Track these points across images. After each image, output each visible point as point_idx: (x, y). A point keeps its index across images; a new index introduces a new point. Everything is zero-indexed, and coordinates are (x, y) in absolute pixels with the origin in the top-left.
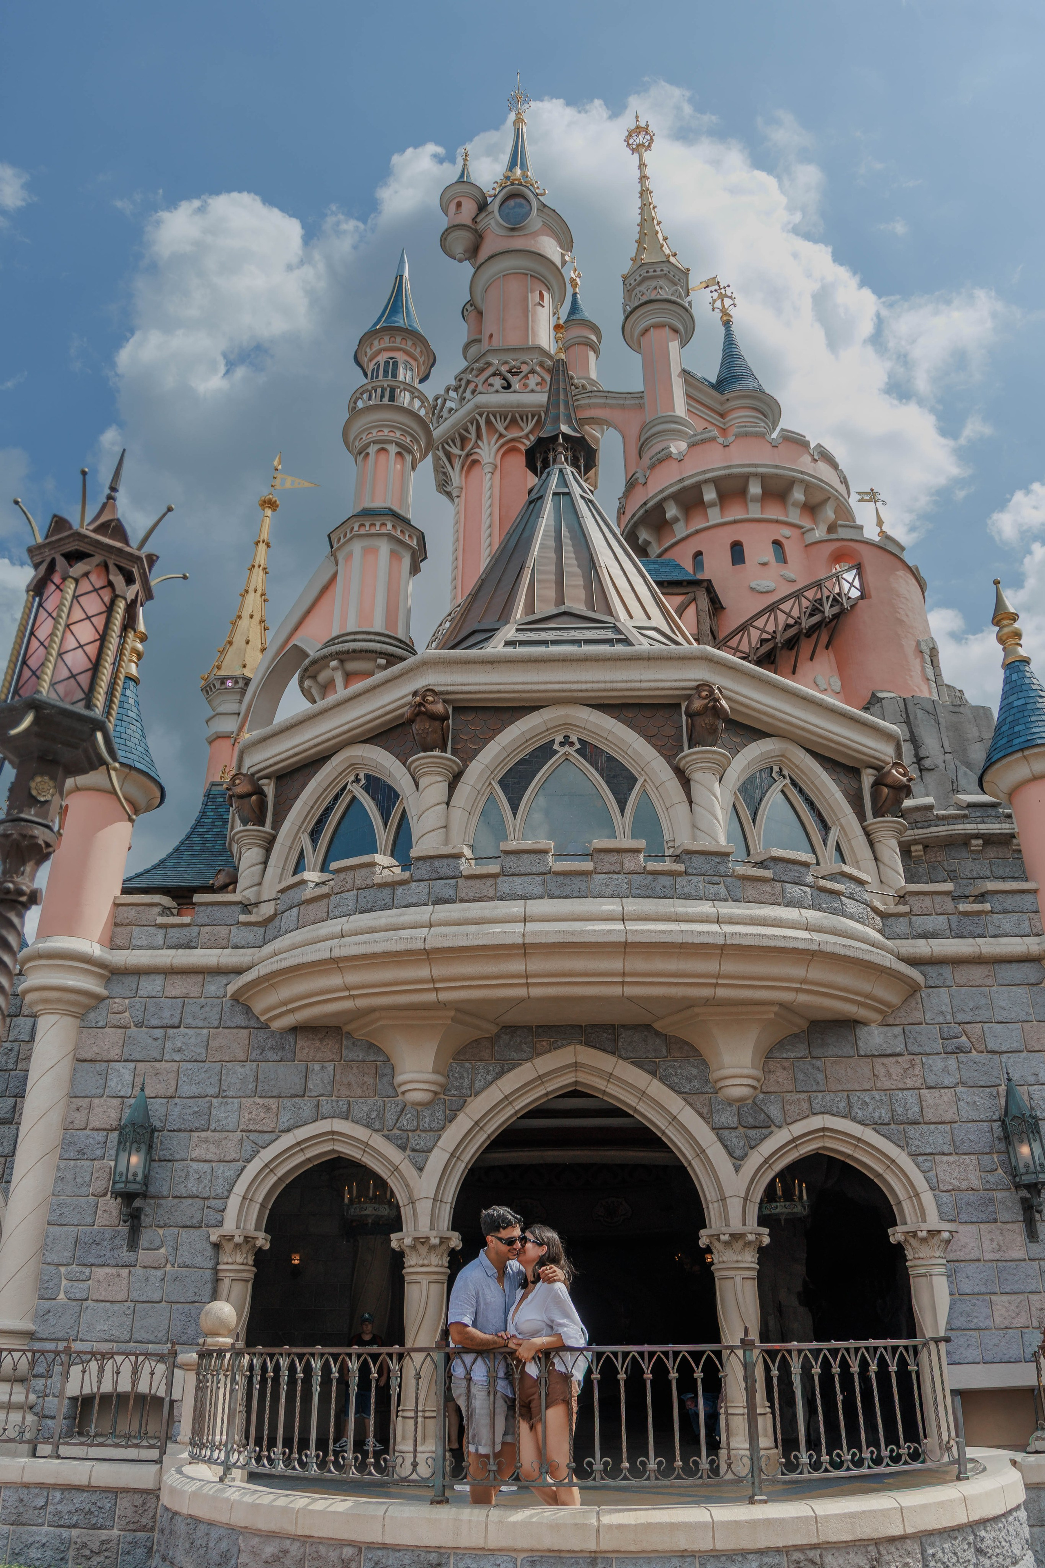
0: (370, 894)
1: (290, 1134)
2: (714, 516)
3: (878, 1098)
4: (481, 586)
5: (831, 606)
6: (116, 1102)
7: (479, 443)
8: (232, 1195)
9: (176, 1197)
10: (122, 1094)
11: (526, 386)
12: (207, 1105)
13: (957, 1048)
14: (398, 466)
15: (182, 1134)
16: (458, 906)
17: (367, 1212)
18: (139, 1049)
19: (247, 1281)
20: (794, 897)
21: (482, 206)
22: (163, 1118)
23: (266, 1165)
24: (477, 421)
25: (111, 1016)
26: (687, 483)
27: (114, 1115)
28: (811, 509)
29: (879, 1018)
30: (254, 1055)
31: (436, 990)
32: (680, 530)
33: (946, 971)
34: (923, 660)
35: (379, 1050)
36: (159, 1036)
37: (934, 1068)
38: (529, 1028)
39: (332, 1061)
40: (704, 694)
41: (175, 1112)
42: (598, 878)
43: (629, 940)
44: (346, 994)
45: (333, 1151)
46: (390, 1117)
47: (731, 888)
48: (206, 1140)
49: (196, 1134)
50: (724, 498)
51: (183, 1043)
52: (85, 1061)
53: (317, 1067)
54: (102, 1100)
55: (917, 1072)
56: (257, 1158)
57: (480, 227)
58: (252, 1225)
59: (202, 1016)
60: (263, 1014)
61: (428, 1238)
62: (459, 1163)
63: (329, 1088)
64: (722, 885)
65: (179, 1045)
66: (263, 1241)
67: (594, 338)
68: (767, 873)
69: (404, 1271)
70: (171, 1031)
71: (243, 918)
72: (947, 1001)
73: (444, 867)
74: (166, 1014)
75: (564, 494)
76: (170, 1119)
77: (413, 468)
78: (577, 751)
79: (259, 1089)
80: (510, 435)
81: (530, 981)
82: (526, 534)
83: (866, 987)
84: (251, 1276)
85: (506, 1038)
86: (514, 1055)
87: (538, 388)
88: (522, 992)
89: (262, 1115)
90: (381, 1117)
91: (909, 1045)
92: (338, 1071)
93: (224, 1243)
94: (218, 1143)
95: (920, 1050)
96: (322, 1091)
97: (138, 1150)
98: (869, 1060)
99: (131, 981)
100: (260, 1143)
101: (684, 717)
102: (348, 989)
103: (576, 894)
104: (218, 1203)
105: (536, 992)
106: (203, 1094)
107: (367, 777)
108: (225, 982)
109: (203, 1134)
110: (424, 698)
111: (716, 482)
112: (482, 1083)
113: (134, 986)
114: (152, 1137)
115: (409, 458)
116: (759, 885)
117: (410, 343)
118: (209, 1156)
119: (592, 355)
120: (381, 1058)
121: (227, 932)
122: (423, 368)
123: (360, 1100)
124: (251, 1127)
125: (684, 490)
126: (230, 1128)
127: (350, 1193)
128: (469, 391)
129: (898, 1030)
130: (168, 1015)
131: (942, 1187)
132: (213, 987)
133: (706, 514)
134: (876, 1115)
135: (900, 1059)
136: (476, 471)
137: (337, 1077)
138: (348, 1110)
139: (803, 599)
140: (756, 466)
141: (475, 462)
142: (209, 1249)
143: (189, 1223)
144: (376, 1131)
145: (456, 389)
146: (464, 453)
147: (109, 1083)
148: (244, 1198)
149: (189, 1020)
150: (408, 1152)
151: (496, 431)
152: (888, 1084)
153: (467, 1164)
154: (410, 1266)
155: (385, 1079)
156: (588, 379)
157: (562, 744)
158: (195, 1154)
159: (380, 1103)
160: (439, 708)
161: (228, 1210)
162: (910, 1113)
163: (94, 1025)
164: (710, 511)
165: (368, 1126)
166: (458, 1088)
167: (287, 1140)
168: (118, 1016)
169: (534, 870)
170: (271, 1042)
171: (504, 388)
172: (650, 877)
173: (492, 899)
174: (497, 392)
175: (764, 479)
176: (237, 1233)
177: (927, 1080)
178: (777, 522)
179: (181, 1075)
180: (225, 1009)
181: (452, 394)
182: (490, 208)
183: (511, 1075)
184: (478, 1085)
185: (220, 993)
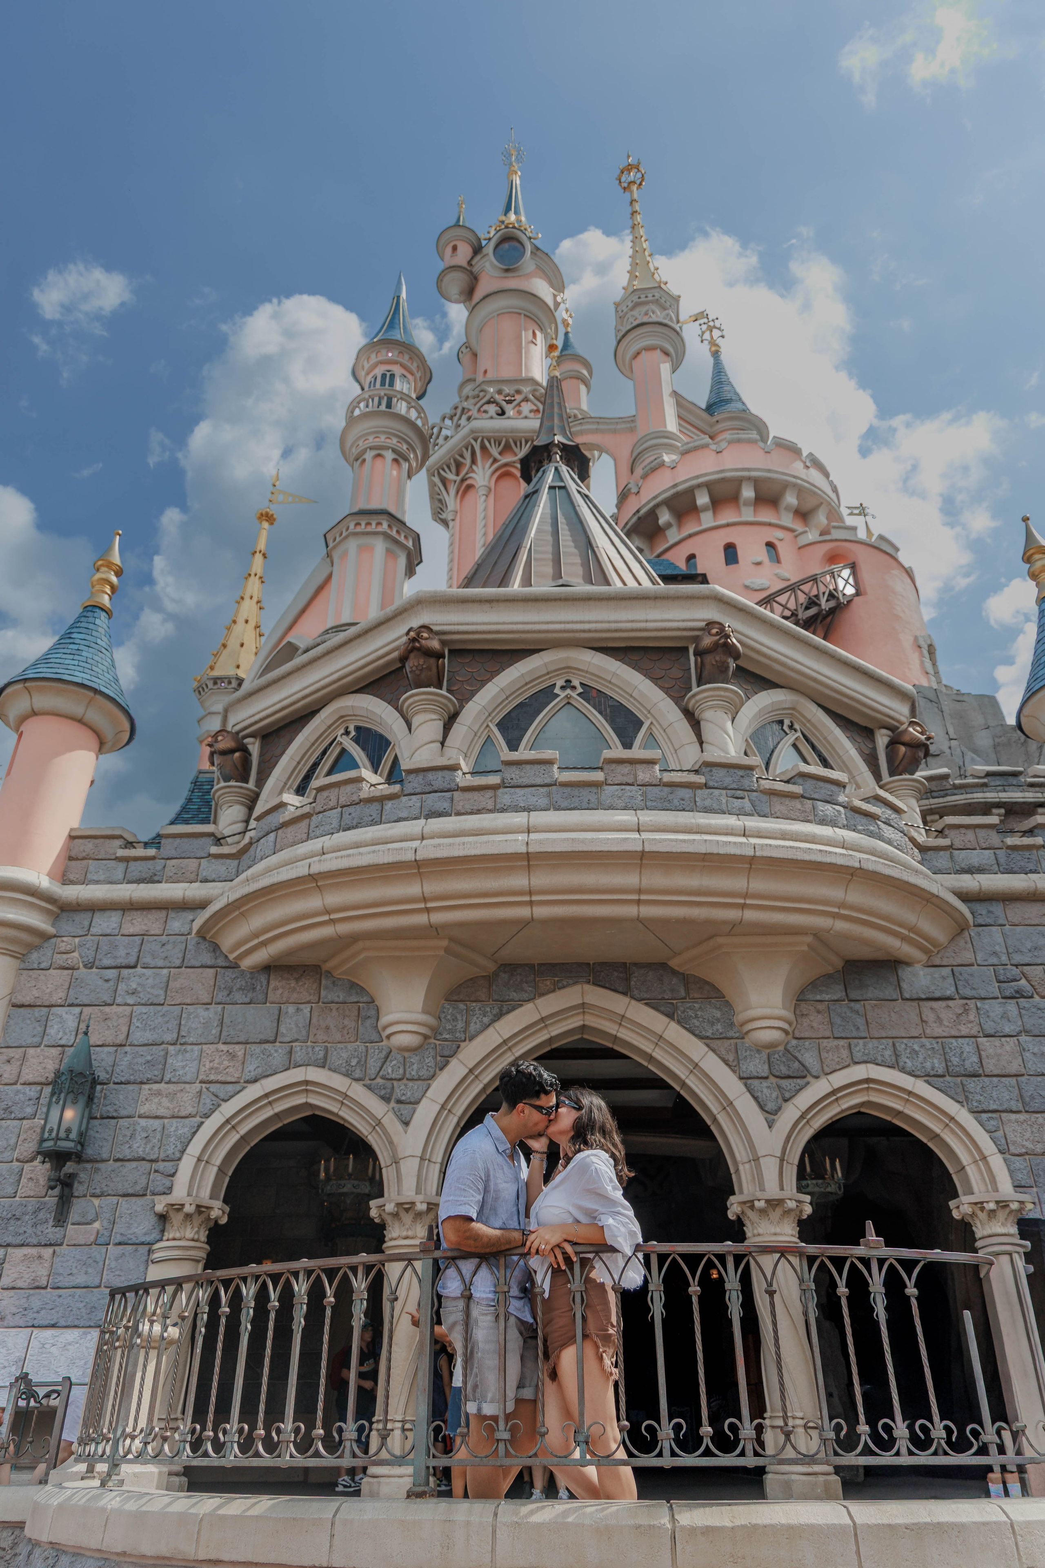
0: (355, 811)
1: (257, 1085)
2: (707, 519)
3: (928, 1046)
4: (477, 570)
5: (827, 600)
6: (55, 1052)
7: (474, 467)
8: (185, 1156)
9: (118, 1160)
10: (62, 1042)
11: (519, 412)
12: (162, 1053)
13: (1017, 992)
14: (395, 473)
15: (131, 1087)
16: (453, 819)
17: (345, 1190)
18: (87, 992)
19: (198, 1261)
20: (826, 815)
21: (477, 250)
22: (109, 1069)
23: (228, 1121)
24: (473, 447)
25: (57, 957)
26: (680, 488)
27: (51, 1066)
28: (803, 515)
29: (923, 957)
30: (221, 996)
31: (428, 910)
32: (673, 536)
33: (997, 909)
34: (922, 655)
35: (362, 990)
36: (111, 977)
37: (991, 1014)
38: (532, 966)
39: (309, 1002)
40: (714, 631)
41: (124, 1062)
42: (609, 790)
43: (647, 849)
44: (326, 918)
45: (307, 1105)
46: (373, 1065)
47: (757, 803)
48: (159, 1093)
49: (147, 1087)
50: (716, 503)
51: (139, 984)
52: (22, 1006)
53: (291, 1009)
54: (38, 1050)
55: (971, 1017)
56: (217, 1112)
57: (475, 269)
58: (206, 1192)
59: (163, 955)
60: (232, 952)
61: (413, 1203)
62: (451, 1116)
63: (304, 1033)
64: (746, 800)
65: (134, 986)
66: (219, 1211)
67: (585, 372)
68: (797, 789)
69: (385, 1245)
70: (125, 972)
71: (214, 850)
72: (1000, 940)
73: (438, 781)
74: (122, 952)
75: (560, 488)
76: (117, 1070)
77: (409, 477)
78: (579, 695)
79: (224, 1034)
80: (504, 460)
81: (534, 898)
82: (522, 522)
83: (911, 917)
84: (203, 1255)
85: (504, 976)
86: (514, 995)
87: (532, 415)
88: (524, 912)
89: (226, 1063)
90: (363, 1064)
91: (960, 988)
92: (315, 1014)
93: (172, 1214)
94: (172, 1096)
95: (973, 993)
96: (296, 1036)
97: (75, 1102)
98: (915, 1004)
99: (83, 918)
100: (222, 1096)
101: (692, 658)
102: (328, 912)
103: (585, 805)
104: (168, 1167)
105: (541, 912)
106: (159, 1041)
107: (358, 729)
108: (191, 917)
109: (156, 1087)
110: (418, 634)
111: (709, 486)
112: (478, 1026)
113: (86, 923)
114: (93, 1088)
115: (405, 466)
116: (787, 801)
117: (407, 357)
118: (161, 1112)
119: (583, 388)
120: (365, 999)
121: (196, 865)
122: (419, 384)
123: (339, 1045)
124: (212, 1077)
125: (677, 495)
126: (188, 1078)
127: (327, 1170)
128: (464, 417)
129: (946, 971)
130: (124, 953)
131: (1013, 1149)
132: (177, 924)
133: (699, 519)
134: (928, 1065)
135: (950, 1003)
136: (470, 495)
137: (314, 1021)
138: (325, 1057)
139: (799, 593)
140: (748, 470)
141: (470, 487)
142: (153, 1220)
143: (130, 1191)
144: (357, 1080)
145: (451, 418)
146: (458, 479)
147: (48, 1031)
148: (199, 1160)
149: (146, 959)
150: (393, 1104)
151: (490, 455)
152: (938, 1031)
153: (460, 1119)
154: (391, 1239)
155: (368, 1023)
156: (580, 409)
157: (563, 688)
158: (144, 1109)
159: (362, 1048)
160: (435, 644)
161: (178, 1174)
162: (967, 1064)
163: (36, 966)
164: (703, 516)
165: (347, 1075)
166: (450, 1032)
167: (253, 1092)
168: (65, 956)
169: (538, 781)
170: (240, 983)
171: (498, 414)
172: (667, 789)
173: (491, 811)
174: (492, 418)
175: (757, 483)
176: (187, 1201)
177: (985, 1027)
178: (770, 525)
179: (134, 1020)
180: (189, 947)
181: (448, 422)
182: (485, 251)
183: (511, 1017)
184: (473, 1028)
185: (185, 930)
